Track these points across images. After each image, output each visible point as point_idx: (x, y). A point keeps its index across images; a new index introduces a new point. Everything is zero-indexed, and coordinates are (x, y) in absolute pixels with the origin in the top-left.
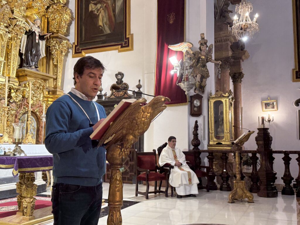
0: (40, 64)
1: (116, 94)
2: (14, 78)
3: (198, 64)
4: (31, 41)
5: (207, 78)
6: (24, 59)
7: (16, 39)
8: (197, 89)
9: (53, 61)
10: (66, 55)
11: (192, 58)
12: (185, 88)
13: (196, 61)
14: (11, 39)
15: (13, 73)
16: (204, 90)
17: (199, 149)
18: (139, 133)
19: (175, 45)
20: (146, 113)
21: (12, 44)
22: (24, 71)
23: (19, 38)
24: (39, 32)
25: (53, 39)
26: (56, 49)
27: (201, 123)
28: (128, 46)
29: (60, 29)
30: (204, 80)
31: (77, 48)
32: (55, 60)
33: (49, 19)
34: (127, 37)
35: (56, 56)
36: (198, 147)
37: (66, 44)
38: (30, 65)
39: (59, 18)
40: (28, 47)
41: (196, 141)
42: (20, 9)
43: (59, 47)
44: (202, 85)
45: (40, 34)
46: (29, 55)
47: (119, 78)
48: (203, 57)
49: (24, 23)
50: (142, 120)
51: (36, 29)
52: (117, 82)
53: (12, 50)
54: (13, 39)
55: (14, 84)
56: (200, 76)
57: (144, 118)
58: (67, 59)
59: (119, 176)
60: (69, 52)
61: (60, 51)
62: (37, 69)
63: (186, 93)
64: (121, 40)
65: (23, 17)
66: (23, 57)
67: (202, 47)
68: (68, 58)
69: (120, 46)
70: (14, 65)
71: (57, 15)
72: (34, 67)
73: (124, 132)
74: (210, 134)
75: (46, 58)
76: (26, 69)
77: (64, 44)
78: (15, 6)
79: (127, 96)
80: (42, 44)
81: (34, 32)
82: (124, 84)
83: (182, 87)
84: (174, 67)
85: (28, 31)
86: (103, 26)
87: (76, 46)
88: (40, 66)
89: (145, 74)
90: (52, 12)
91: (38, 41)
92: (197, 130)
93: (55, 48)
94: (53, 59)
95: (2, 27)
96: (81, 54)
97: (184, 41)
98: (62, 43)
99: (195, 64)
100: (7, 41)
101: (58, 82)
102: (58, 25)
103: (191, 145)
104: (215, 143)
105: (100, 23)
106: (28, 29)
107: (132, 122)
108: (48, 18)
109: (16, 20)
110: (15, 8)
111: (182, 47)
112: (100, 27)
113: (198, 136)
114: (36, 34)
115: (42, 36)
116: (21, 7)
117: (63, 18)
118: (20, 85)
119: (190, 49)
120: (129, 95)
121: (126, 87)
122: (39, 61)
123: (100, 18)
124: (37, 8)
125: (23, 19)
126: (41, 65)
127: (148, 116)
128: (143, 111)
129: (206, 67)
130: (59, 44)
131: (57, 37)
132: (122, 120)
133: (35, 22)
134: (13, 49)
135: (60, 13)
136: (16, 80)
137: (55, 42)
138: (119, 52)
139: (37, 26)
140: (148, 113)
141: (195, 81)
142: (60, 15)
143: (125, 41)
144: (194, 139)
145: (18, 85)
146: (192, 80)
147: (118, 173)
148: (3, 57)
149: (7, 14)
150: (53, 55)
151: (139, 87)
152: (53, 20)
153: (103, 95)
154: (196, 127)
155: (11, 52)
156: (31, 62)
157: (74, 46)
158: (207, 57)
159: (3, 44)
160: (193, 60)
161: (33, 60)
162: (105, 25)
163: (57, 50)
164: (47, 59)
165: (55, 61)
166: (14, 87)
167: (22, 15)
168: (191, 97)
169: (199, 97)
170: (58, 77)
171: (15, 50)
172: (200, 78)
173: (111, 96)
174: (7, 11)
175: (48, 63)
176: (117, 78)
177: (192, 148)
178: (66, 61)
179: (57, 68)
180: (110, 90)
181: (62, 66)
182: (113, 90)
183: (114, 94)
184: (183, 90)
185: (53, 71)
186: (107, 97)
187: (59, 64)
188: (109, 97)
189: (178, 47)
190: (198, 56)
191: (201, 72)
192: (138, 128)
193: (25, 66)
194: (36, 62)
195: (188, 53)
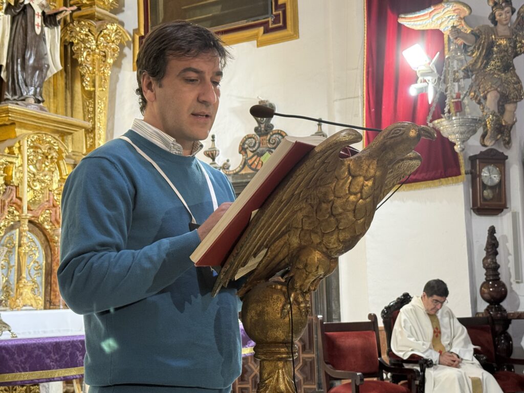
0: (49, 92)
1: (256, 163)
3: (487, 64)
4: (21, 31)
5: (516, 102)
6: (5, 80)
8: (489, 134)
9: (82, 81)
10: (117, 64)
11: (469, 46)
12: (454, 133)
13: (483, 54)
16: (509, 136)
17: (505, 310)
18: (342, 242)
19: (418, 14)
20: (361, 179)
22: (7, 111)
24: (42, 6)
25: (79, 22)
26: (90, 48)
27: (505, 233)
28: (284, 27)
30: (509, 107)
32: (88, 79)
34: (280, 1)
35: (91, 68)
36: (502, 304)
37: (116, 34)
38: (22, 94)
40: (15, 46)
41: (493, 286)
43: (97, 42)
44: (504, 124)
45: (46, 11)
46: (19, 69)
48: (503, 42)
50: (347, 201)
52: (256, 130)
56: (496, 97)
57: (355, 194)
58: (120, 76)
59: (284, 378)
60: (125, 56)
61: (99, 55)
62: (41, 104)
63: (457, 148)
64: (265, 11)
66: (3, 75)
67: (497, 13)
68: (122, 71)
69: (262, 29)
72: (32, 100)
73: (295, 241)
75: (64, 75)
76: (11, 106)
77: (109, 35)
80: (53, 38)
81: (29, 4)
82: (276, 133)
83: (445, 130)
84: (419, 75)
85: (12, 4)
87: (142, 38)
88: (50, 98)
89: (336, 100)
91: (40, 28)
92: (496, 253)
93: (85, 48)
94: (82, 76)
98: (105, 31)
99: (479, 64)
101: (96, 138)
103: (479, 298)
107: (318, 210)
111: (438, 19)
113: (499, 270)
114: (34, 11)
115: (50, 16)
119: (463, 22)
122: (45, 85)
126: (52, 94)
127: (365, 188)
128: (350, 174)
129: (514, 69)
130: (96, 36)
131: (91, 17)
132: (288, 203)
137: (85, 31)
138: (258, 46)
140: (366, 179)
141: (483, 112)
143: (274, 13)
144: (487, 281)
146: (472, 110)
147: (280, 371)
150: (81, 65)
153: (221, 167)
154: (493, 246)
156: (24, 86)
157: (137, 37)
158: (515, 42)
160: (473, 53)
161: (28, 81)
163: (92, 51)
164: (66, 78)
165: (89, 81)
168: (473, 159)
169: (497, 159)
170: (98, 125)
172: (496, 101)
173: (240, 171)
175: (69, 87)
177: (483, 306)
178: (117, 79)
179: (94, 101)
180: (240, 153)
181: (107, 95)
182: (246, 153)
183: (250, 162)
184: (447, 139)
185: (83, 109)
186: (232, 173)
187: (98, 90)
188: (237, 173)
189: (425, 17)
190: (489, 38)
191: (498, 84)
192: (337, 227)
193: (8, 99)
194: (38, 86)
195: (458, 33)
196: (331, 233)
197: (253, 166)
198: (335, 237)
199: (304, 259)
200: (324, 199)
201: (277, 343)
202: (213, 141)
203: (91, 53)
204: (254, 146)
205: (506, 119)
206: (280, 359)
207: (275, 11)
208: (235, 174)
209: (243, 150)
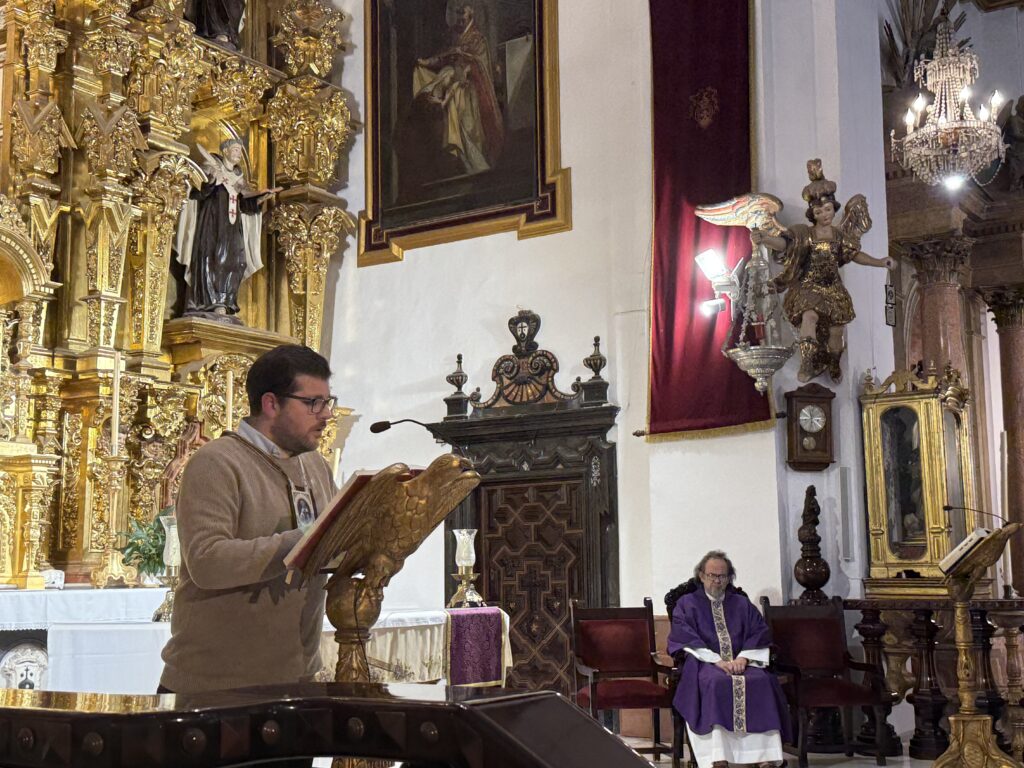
0: (247, 297)
1: (514, 394)
2: (158, 355)
3: (804, 275)
4: (211, 221)
5: (843, 324)
6: (189, 284)
7: (158, 218)
8: (803, 367)
9: (290, 282)
10: (337, 258)
11: (779, 252)
12: (753, 366)
13: (797, 262)
14: (142, 221)
15: (151, 338)
16: (838, 367)
17: (826, 597)
20: (416, 498)
21: (145, 237)
22: (191, 326)
23: (170, 217)
25: (287, 205)
26: (300, 239)
27: (833, 495)
28: (553, 214)
29: (312, 170)
30: (832, 331)
31: (373, 230)
32: (298, 280)
33: (273, 133)
34: (549, 180)
35: (301, 266)
36: (822, 589)
37: (334, 221)
38: (210, 303)
39: (307, 128)
40: (203, 239)
41: (810, 566)
42: (170, 114)
43: (309, 232)
44: (827, 352)
45: (244, 193)
46: (208, 269)
47: (522, 333)
48: (825, 247)
49: (185, 162)
51: (227, 175)
52: (515, 349)
53: (148, 258)
54: (149, 220)
55: (153, 378)
56: (813, 318)
57: (411, 510)
58: (341, 272)
60: (347, 246)
61: (312, 248)
62: (236, 315)
63: (758, 385)
64: (530, 194)
65: (179, 140)
66: (187, 278)
67: (815, 210)
68: (343, 267)
69: (523, 217)
70: (154, 310)
71: (300, 120)
72: (222, 311)
74: (872, 538)
75: (266, 275)
76: (196, 320)
77: (325, 222)
78: (153, 107)
79: (553, 400)
80: (252, 228)
81: (222, 185)
82: (540, 355)
83: (742, 363)
84: (715, 289)
85: (199, 189)
86: (461, 147)
87: (369, 224)
88: (247, 305)
89: (617, 314)
90: (283, 111)
91: (235, 216)
92: (816, 522)
93: (295, 239)
94: (290, 276)
95: (113, 185)
96: (386, 251)
97: (753, 189)
98: (320, 217)
99: (792, 275)
100: (127, 229)
102: (305, 153)
103: (795, 584)
104: (893, 573)
105: (453, 137)
106: (200, 180)
108: (269, 131)
109: (158, 154)
110: (152, 112)
111: (743, 214)
112: (452, 150)
113: (820, 545)
114: (228, 194)
115: (248, 199)
116: (172, 106)
117: (323, 129)
118: (175, 378)
119: (774, 220)
120: (559, 395)
121: (548, 364)
122: (242, 288)
123: (452, 120)
124: (228, 102)
125: (179, 147)
126: (250, 299)
128: (407, 494)
129: (840, 281)
130: (309, 224)
131: (301, 198)
133: (225, 150)
134: (151, 255)
135: (311, 112)
136: (165, 359)
137: (294, 217)
138: (520, 238)
139: (230, 166)
140: (421, 498)
142: (312, 118)
143: (540, 195)
144: (804, 558)
145: (169, 380)
148: (116, 286)
149: (128, 137)
150: (289, 261)
151: (596, 363)
152: (286, 137)
153: (468, 399)
154: (812, 512)
155: (143, 266)
156: (214, 293)
157: (363, 222)
158: (840, 246)
159: (115, 240)
160: (784, 261)
161: (219, 285)
162: (470, 144)
163: (303, 243)
164: (269, 278)
165: (298, 283)
166: (155, 386)
167: (176, 133)
168: (789, 397)
169: (821, 398)
171: (157, 256)
172: (815, 325)
173: (493, 403)
174: (127, 127)
175: (274, 292)
176: (514, 333)
177: (798, 591)
178: (337, 277)
179: (305, 308)
180: (493, 379)
181: (323, 300)
182: (501, 380)
183: (506, 392)
184: (746, 373)
185: (291, 319)
186: (483, 406)
187: (310, 293)
188: (489, 407)
189: (728, 211)
190: (802, 242)
191: (816, 302)
192: (397, 536)
193: (192, 310)
194: (232, 292)
195: (761, 236)
196: (393, 541)
197: (510, 398)
198: (396, 544)
199: (372, 561)
200: (387, 514)
201: (352, 629)
202: (459, 362)
203: (302, 246)
204: (511, 372)
205: (831, 346)
206: (353, 643)
207: (542, 192)
208: (486, 408)
209: (497, 375)
